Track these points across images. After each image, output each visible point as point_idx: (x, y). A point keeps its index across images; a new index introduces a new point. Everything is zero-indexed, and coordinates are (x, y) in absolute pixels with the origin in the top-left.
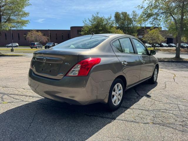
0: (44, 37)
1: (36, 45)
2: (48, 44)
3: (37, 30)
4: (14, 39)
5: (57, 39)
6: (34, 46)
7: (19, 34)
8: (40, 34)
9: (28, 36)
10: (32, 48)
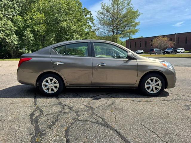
0: (170, 42)
1: (154, 51)
2: (167, 50)
3: (164, 35)
4: (141, 46)
5: (186, 43)
6: (152, 52)
7: (146, 41)
8: (166, 39)
9: (153, 42)
10: (150, 54)
